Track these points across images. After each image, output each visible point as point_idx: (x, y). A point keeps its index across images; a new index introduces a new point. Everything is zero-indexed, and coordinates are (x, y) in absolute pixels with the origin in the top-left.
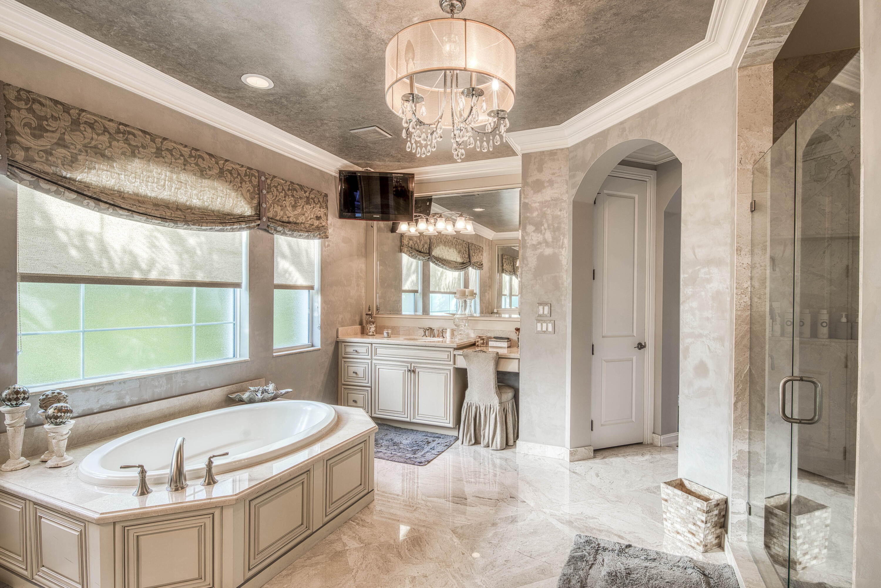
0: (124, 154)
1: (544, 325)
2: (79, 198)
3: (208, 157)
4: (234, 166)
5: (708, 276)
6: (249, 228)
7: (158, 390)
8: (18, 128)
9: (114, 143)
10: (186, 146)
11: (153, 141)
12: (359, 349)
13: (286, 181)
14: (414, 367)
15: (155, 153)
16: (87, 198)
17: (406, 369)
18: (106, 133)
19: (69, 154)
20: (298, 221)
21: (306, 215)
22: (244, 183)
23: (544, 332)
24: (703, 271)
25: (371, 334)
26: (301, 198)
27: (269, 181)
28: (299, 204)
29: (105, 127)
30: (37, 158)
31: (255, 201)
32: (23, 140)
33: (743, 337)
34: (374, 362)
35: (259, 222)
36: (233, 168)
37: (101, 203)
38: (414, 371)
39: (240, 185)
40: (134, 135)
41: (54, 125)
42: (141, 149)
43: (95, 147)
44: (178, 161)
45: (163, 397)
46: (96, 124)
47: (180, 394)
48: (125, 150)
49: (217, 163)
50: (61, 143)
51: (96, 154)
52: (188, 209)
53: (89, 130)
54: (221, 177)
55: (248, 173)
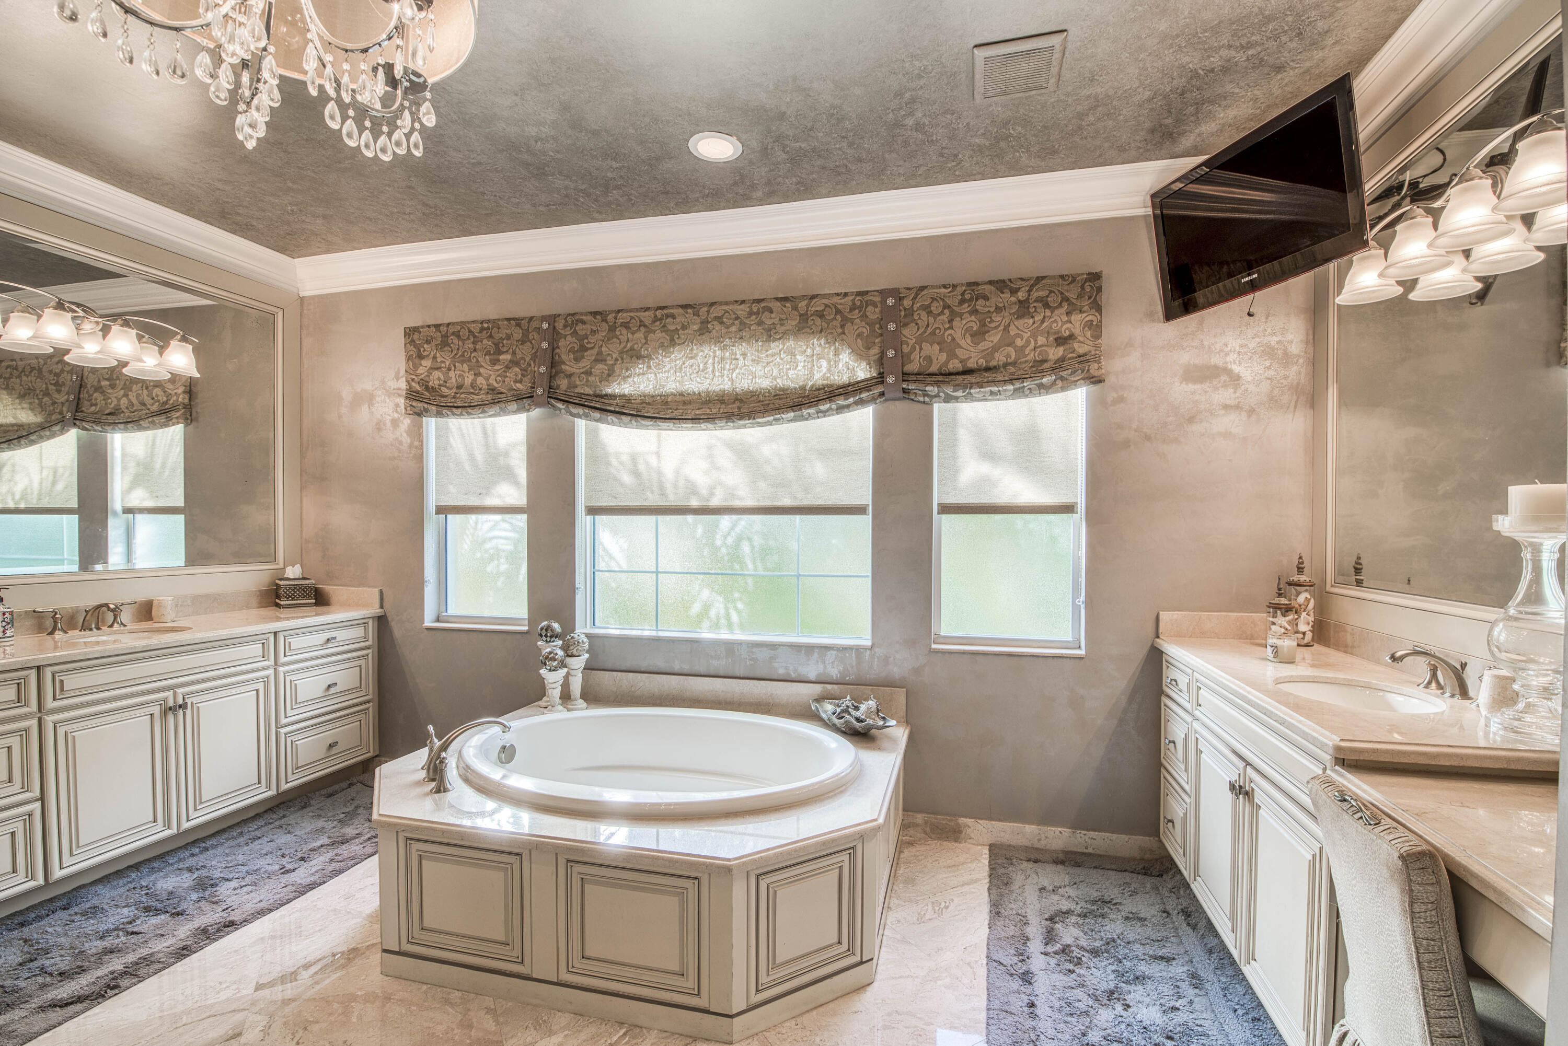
0: (661, 346)
2: (604, 416)
3: (778, 304)
4: (826, 301)
6: (873, 400)
7: (715, 663)
8: (564, 357)
9: (651, 336)
10: (743, 302)
13: (955, 286)
15: (700, 329)
16: (609, 414)
18: (642, 328)
19: (606, 368)
20: (993, 363)
21: (1019, 342)
22: (848, 326)
26: (998, 310)
27: (907, 303)
28: (993, 325)
29: (641, 321)
30: (578, 383)
31: (875, 351)
32: (568, 368)
35: (880, 389)
36: (826, 306)
39: (840, 330)
40: (673, 317)
41: (592, 339)
42: (681, 332)
43: (632, 349)
44: (731, 329)
45: (722, 673)
46: (633, 321)
48: (662, 340)
49: (795, 308)
50: (600, 359)
51: (631, 357)
52: (752, 396)
53: (624, 331)
54: (803, 328)
55: (858, 303)
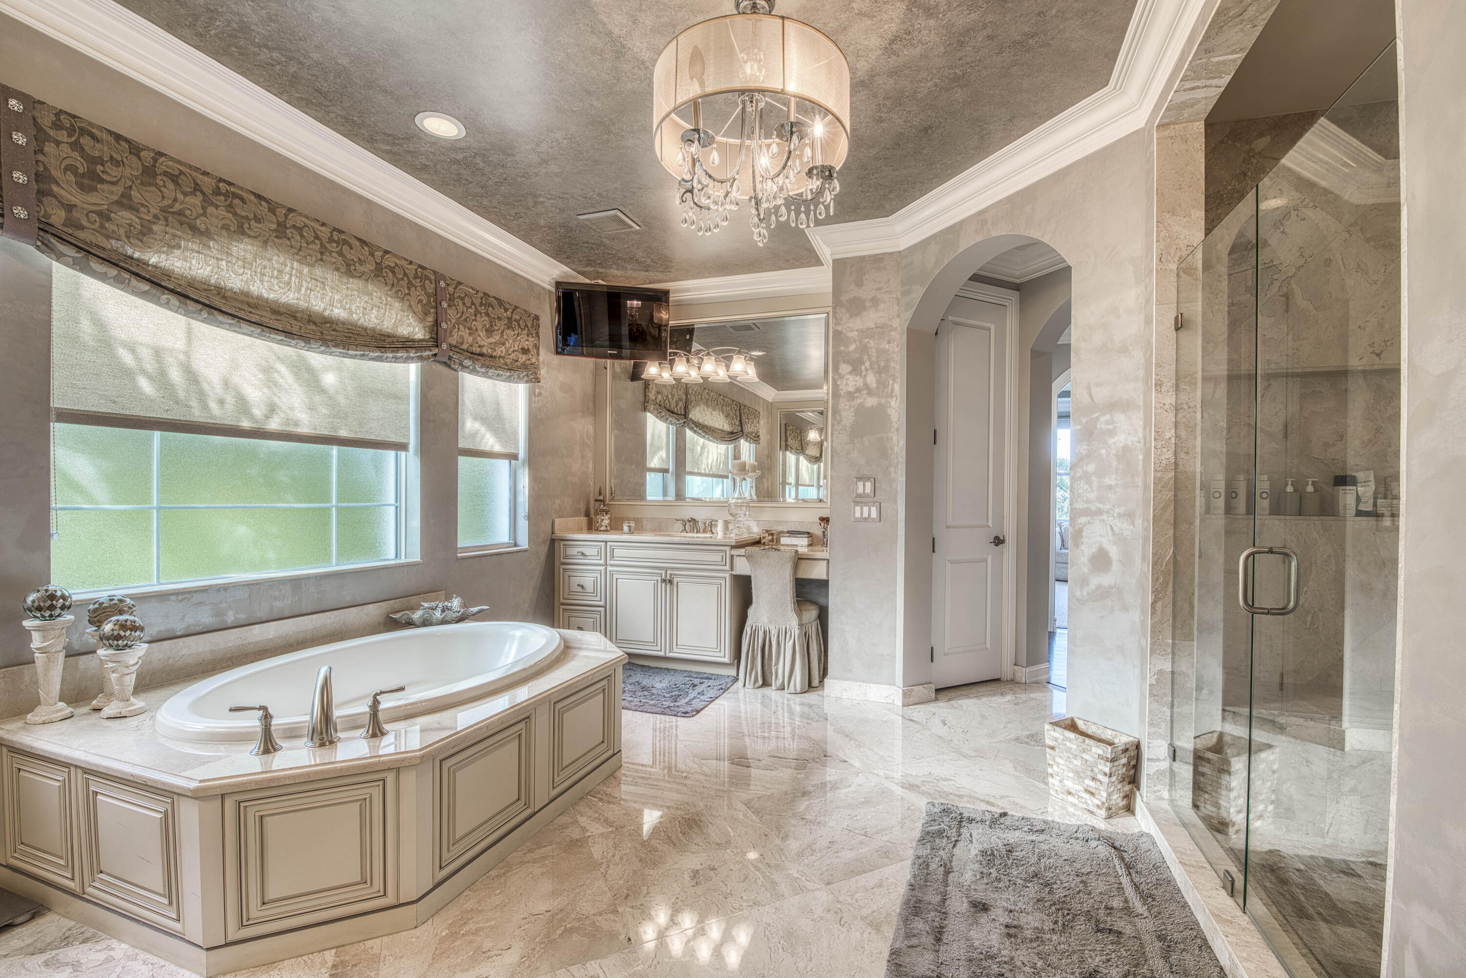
0: (225, 227)
1: (866, 509)
2: (154, 291)
3: (358, 243)
4: (398, 262)
5: (1111, 427)
6: (421, 358)
7: (278, 604)
8: (56, 173)
9: (211, 210)
10: (323, 224)
11: (272, 211)
12: (587, 551)
13: (478, 292)
14: (671, 575)
15: (275, 231)
16: (166, 292)
17: (659, 579)
18: (198, 193)
19: (137, 220)
20: (494, 354)
21: (507, 345)
22: (413, 289)
23: (866, 519)
24: (1103, 419)
25: (602, 528)
26: (499, 319)
27: (451, 289)
28: (496, 328)
29: (196, 184)
30: (85, 223)
31: (430, 319)
32: (64, 193)
33: (1165, 508)
34: (609, 568)
35: (436, 351)
36: (396, 265)
37: (188, 302)
38: (671, 582)
39: (407, 291)
40: (243, 200)
41: (114, 172)
42: (253, 223)
43: (181, 213)
44: (310, 246)
45: (287, 614)
46: (182, 177)
47: (313, 611)
48: (228, 222)
49: (372, 254)
50: (125, 202)
51: (181, 225)
52: (326, 323)
53: (171, 185)
54: (378, 276)
55: (419, 274)
